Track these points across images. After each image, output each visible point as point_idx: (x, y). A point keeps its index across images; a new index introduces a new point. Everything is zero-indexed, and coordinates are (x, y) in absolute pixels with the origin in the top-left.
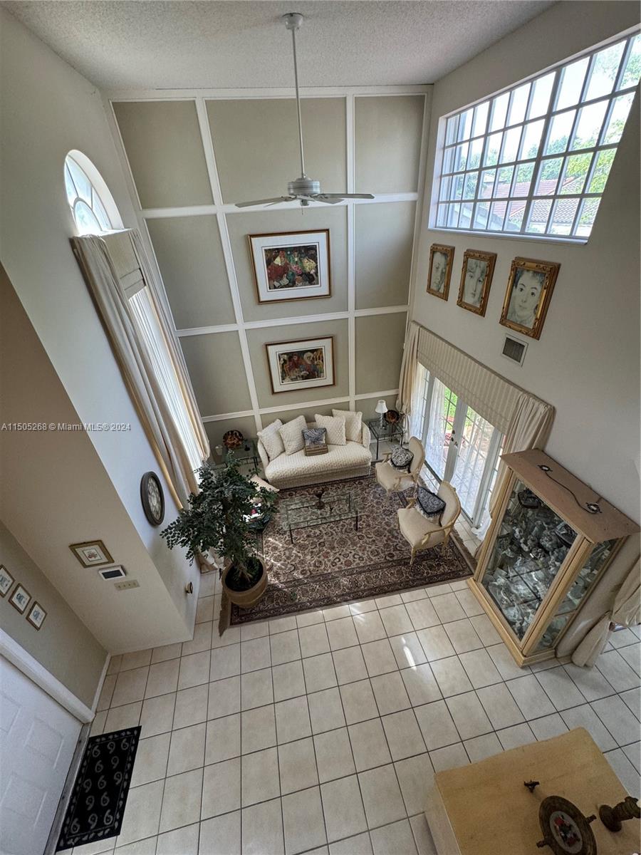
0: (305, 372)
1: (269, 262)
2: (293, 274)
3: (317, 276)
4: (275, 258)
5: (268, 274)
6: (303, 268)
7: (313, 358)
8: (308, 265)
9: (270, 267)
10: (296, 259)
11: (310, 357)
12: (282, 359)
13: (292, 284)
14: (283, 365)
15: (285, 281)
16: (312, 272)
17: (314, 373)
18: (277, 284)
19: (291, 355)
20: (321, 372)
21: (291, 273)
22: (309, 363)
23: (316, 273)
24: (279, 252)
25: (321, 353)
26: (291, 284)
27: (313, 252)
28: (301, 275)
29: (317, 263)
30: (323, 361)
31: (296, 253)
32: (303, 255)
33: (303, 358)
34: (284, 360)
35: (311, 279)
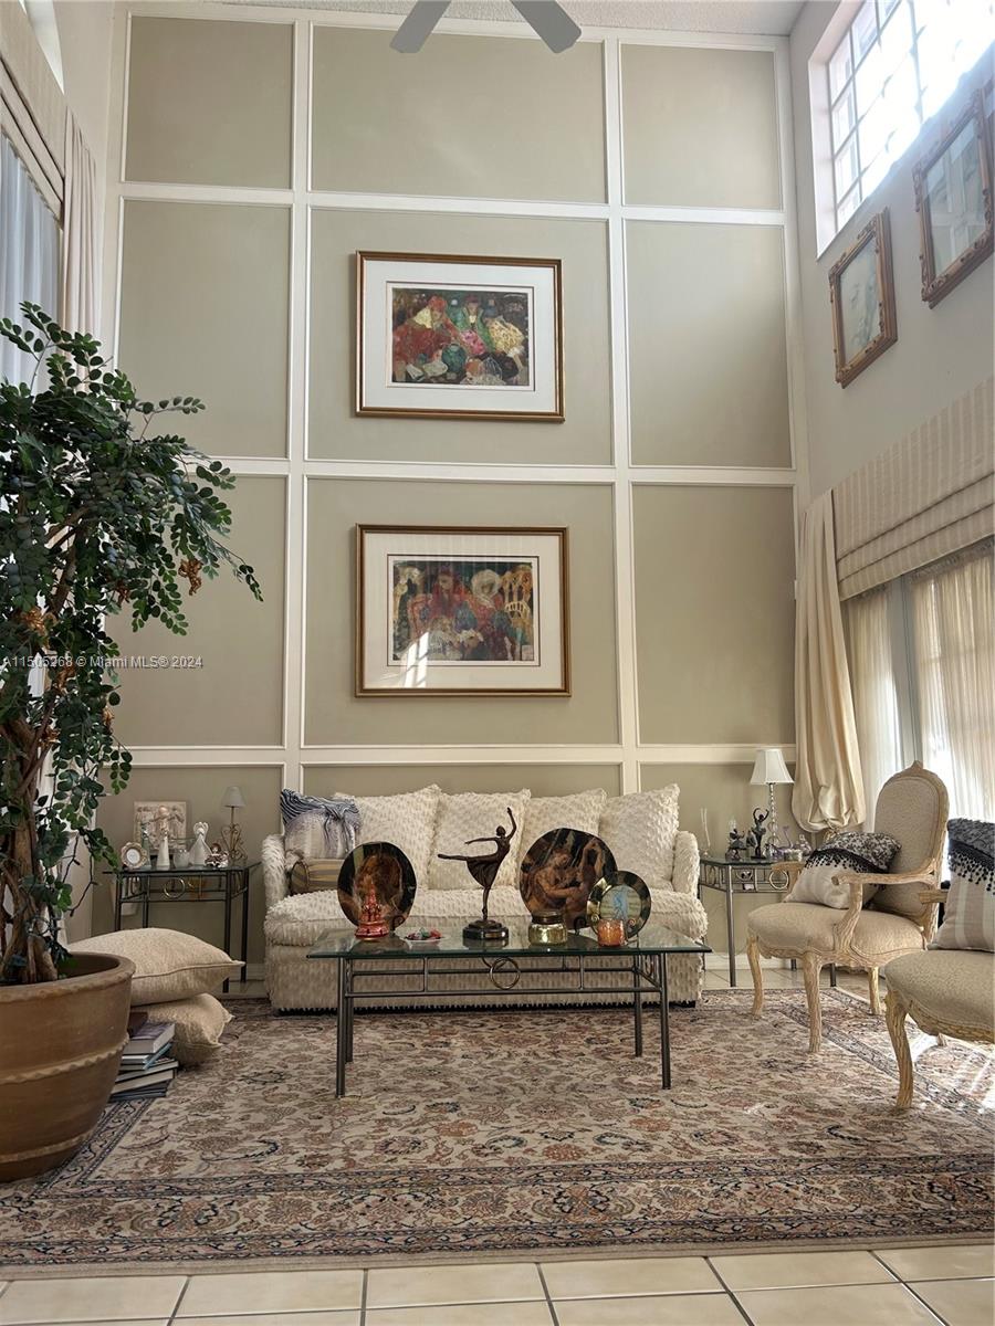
0: (471, 633)
1: (401, 317)
2: (461, 353)
3: (526, 364)
4: (417, 310)
5: (395, 345)
6: (489, 342)
7: (501, 591)
8: (503, 336)
9: (401, 328)
10: (472, 319)
11: (491, 586)
12: (403, 581)
13: (456, 375)
14: (404, 599)
15: (437, 366)
16: (511, 354)
17: (500, 640)
18: (414, 371)
19: (432, 572)
20: (524, 642)
21: (455, 349)
22: (487, 602)
23: (524, 357)
24: (429, 298)
25: (528, 577)
26: (452, 376)
27: (518, 308)
28: (482, 358)
29: (526, 333)
30: (530, 604)
31: (474, 307)
32: (489, 312)
33: (468, 588)
34: (409, 583)
35: (508, 370)
